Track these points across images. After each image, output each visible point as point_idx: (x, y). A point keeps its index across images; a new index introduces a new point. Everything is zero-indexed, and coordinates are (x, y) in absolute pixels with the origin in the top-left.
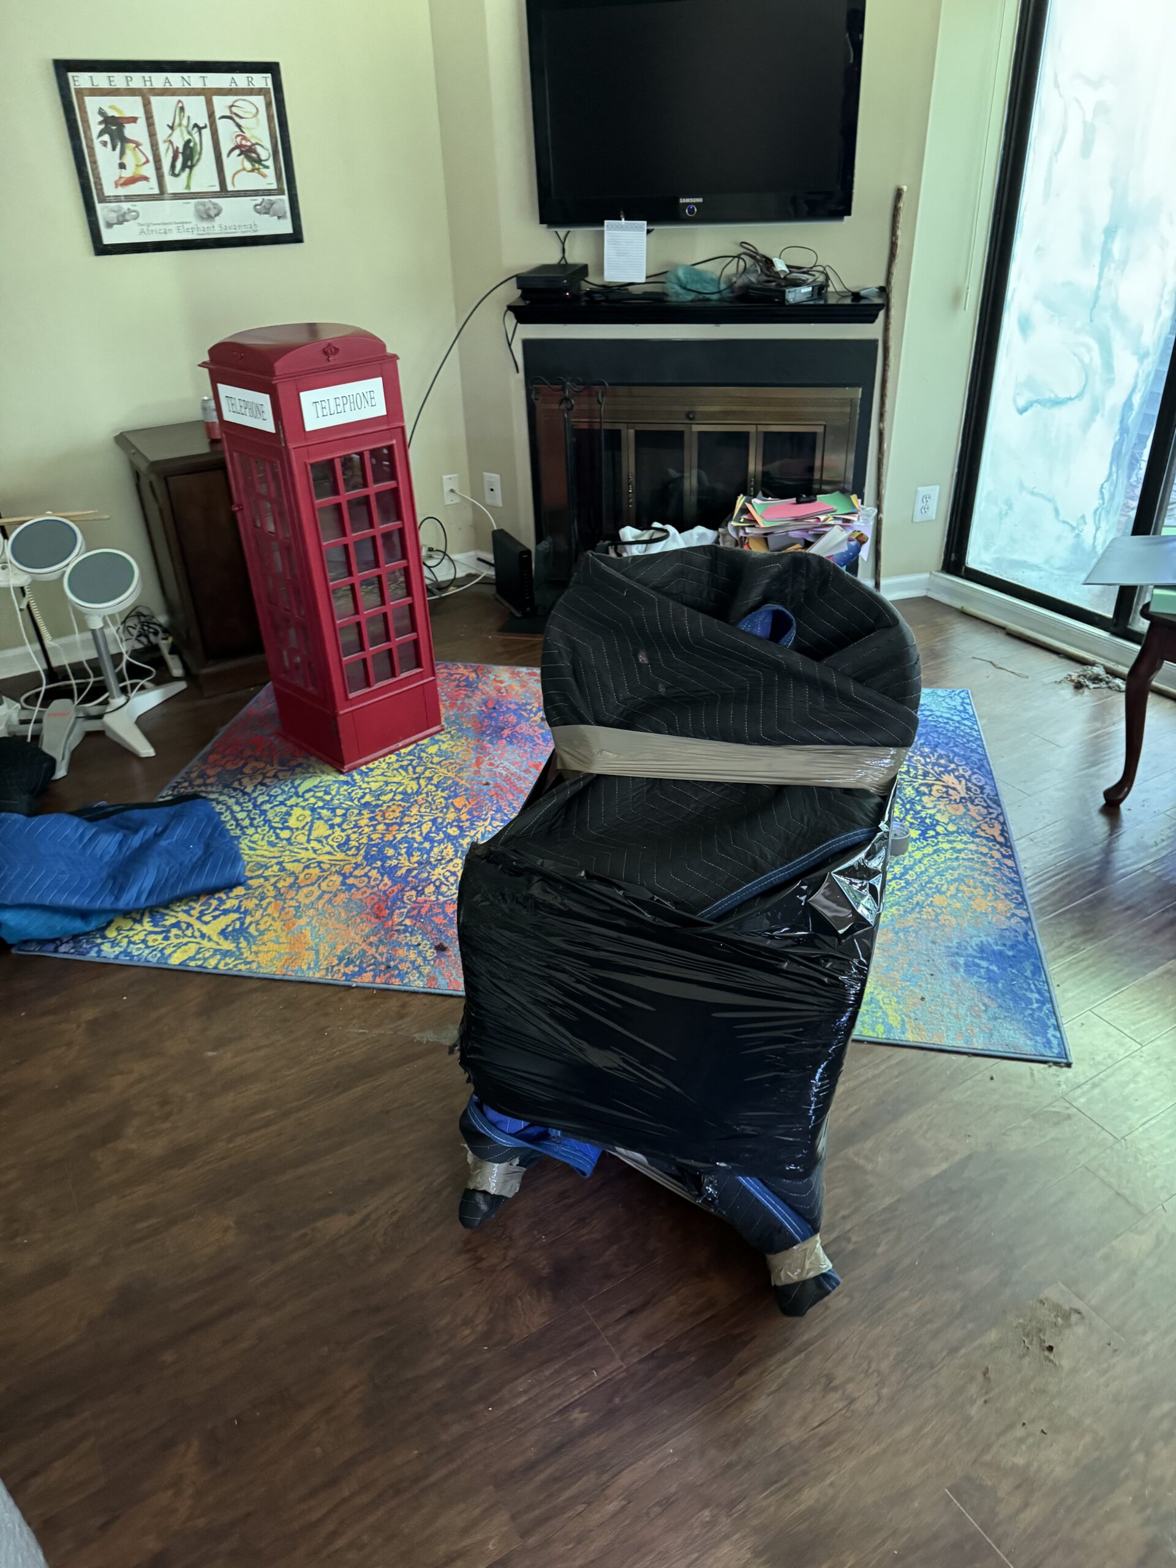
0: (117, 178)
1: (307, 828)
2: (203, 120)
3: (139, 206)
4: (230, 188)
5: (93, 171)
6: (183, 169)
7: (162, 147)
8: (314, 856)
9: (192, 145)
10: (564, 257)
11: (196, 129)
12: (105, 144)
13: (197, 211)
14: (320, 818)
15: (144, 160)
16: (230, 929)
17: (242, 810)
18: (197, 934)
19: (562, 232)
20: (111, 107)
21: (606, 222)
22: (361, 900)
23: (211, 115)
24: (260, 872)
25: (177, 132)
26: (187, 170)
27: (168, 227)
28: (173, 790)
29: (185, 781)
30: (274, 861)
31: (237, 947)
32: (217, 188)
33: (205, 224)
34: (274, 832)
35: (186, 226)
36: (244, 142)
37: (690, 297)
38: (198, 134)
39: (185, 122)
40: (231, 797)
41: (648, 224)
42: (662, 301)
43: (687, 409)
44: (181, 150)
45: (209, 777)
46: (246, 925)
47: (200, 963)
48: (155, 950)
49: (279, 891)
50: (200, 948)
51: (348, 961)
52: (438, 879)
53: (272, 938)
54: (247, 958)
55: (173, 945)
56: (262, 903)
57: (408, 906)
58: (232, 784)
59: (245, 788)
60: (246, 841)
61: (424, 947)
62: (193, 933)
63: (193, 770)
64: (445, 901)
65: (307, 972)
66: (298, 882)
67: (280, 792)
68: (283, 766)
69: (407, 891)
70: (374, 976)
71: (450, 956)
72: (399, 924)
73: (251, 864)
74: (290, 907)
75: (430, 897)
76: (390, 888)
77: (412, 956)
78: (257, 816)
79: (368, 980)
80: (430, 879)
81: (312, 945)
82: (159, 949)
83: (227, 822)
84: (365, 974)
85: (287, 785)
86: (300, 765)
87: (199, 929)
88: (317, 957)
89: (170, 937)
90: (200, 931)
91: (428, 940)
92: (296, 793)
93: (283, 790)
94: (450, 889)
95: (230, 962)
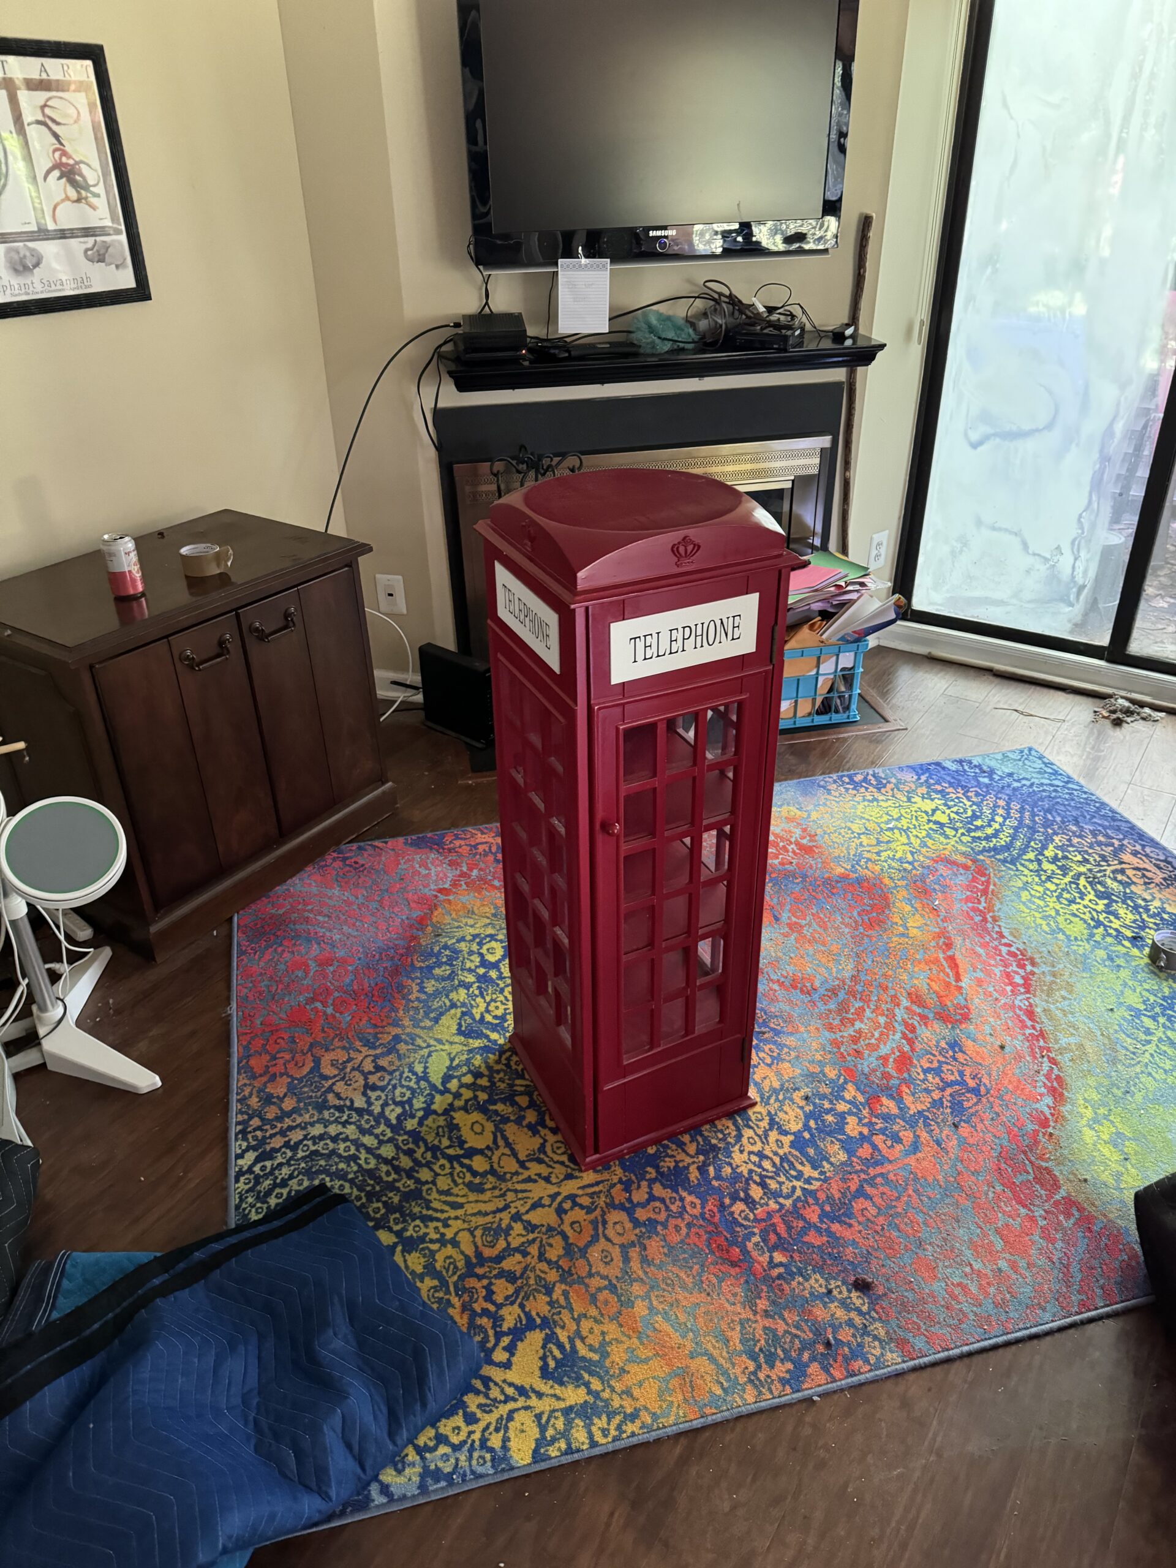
1: (501, 1142)
4: (50, 226)
8: (553, 1190)
10: (487, 303)
13: (9, 260)
14: (505, 1120)
16: (552, 1364)
17: (381, 1142)
18: (510, 1391)
21: (560, 261)
22: (682, 1241)
23: (17, 118)
24: (502, 1244)
28: (245, 1139)
29: (251, 1118)
30: (505, 1218)
31: (590, 1392)
32: (33, 227)
33: (21, 280)
34: (462, 1165)
36: (64, 160)
37: (667, 347)
40: (344, 1124)
41: (612, 263)
42: (636, 355)
45: (281, 1099)
46: (568, 1347)
47: (563, 1445)
48: (472, 1449)
49: (559, 1267)
50: (538, 1417)
51: (765, 1356)
52: (751, 1171)
53: (625, 1357)
54: (621, 1406)
55: (492, 1428)
56: (555, 1297)
57: (756, 1230)
58: (325, 1101)
59: (352, 1101)
60: (434, 1195)
61: (840, 1292)
62: (503, 1392)
63: (246, 1093)
64: (794, 1205)
65: (729, 1398)
66: (571, 1241)
67: (408, 1094)
68: (375, 1048)
69: (731, 1205)
70: (826, 1369)
71: (885, 1295)
72: (772, 1264)
73: (478, 1233)
74: (600, 1289)
75: (767, 1205)
76: (703, 1207)
77: (840, 1313)
78: (411, 1146)
79: (823, 1378)
80: (741, 1174)
81: (690, 1346)
82: (477, 1443)
83: (377, 1169)
84: (810, 1370)
85: (409, 1079)
86: (397, 1039)
87: (504, 1381)
88: (719, 1366)
89: (474, 1414)
90: (511, 1385)
91: (835, 1279)
92: (433, 1087)
93: (409, 1088)
94: (781, 1184)
95: (606, 1426)
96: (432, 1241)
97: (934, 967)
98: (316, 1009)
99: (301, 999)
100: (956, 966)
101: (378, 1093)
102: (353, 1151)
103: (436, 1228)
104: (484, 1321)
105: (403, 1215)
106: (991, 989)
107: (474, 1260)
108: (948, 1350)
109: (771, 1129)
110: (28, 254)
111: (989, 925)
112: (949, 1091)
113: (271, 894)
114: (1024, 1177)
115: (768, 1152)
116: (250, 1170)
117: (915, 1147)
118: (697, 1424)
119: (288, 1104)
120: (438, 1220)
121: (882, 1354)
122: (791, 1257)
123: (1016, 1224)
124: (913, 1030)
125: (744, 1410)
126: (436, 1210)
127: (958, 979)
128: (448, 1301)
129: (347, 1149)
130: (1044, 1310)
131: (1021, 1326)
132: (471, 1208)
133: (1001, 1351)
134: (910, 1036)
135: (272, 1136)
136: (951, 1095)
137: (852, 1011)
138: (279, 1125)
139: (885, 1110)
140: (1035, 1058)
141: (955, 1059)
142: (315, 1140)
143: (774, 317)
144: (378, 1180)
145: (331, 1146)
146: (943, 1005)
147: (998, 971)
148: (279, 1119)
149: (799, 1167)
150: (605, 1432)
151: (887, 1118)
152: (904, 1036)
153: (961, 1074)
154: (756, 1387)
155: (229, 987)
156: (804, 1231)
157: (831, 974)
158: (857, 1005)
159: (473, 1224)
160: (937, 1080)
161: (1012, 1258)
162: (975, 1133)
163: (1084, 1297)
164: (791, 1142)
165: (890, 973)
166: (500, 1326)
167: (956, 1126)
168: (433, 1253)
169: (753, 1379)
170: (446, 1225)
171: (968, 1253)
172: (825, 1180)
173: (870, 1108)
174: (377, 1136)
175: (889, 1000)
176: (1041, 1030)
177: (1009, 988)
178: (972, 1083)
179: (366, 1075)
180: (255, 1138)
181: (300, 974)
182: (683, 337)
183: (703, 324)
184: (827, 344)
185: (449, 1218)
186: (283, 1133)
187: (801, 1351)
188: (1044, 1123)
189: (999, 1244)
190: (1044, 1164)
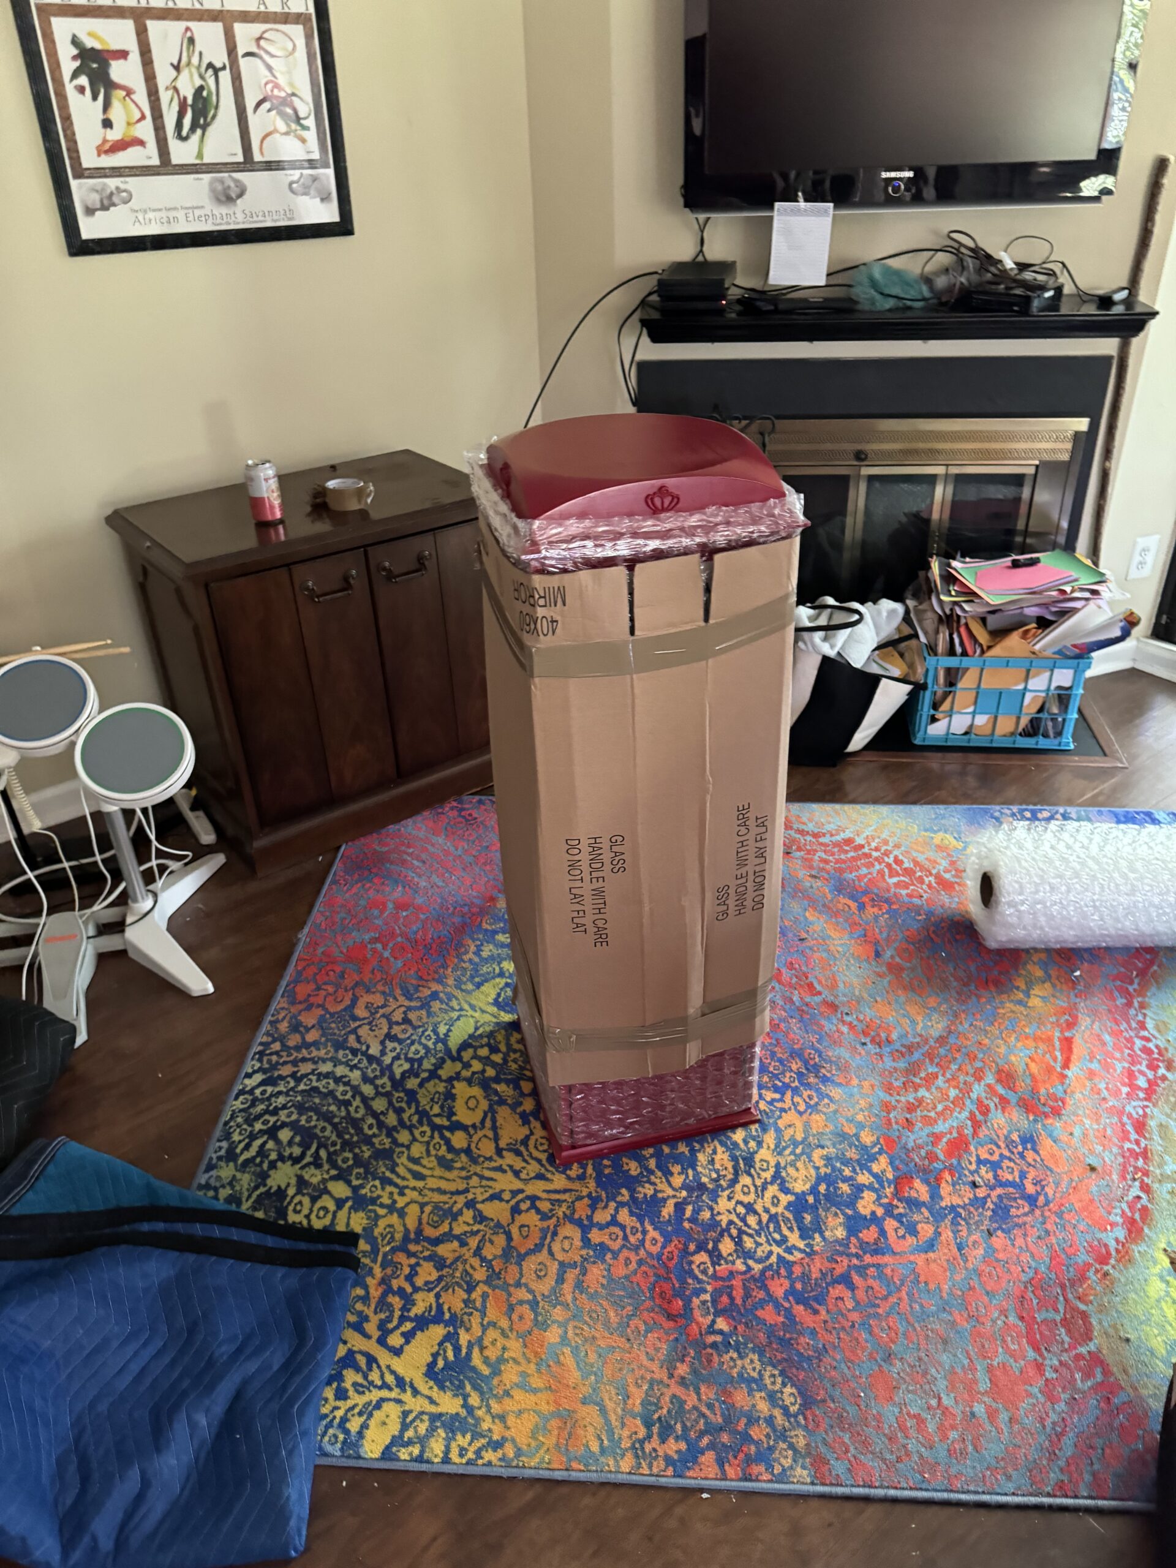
0: (100, 142)
1: (488, 1123)
2: (220, 58)
3: (132, 183)
4: (257, 157)
5: (64, 130)
6: (193, 129)
7: (165, 96)
8: (517, 1185)
9: (205, 94)
10: (701, 251)
11: (210, 72)
12: (81, 90)
13: (213, 190)
14: (502, 1102)
15: (138, 115)
16: (441, 1363)
17: (378, 1094)
18: (390, 1379)
19: (702, 217)
20: (90, 34)
21: (777, 205)
22: (626, 1277)
23: (232, 50)
24: (445, 1228)
25: (185, 73)
26: (199, 132)
27: (172, 214)
28: (260, 1060)
29: (274, 1041)
30: (461, 1200)
31: (465, 1405)
32: (240, 158)
33: (224, 210)
34: (442, 1137)
35: (197, 212)
36: (276, 92)
37: (890, 303)
38: (213, 78)
39: (195, 60)
40: (353, 1068)
41: (835, 207)
42: (851, 311)
43: (859, 447)
44: (190, 101)
45: (308, 1030)
46: (464, 1351)
47: (416, 1451)
48: (330, 1425)
49: (490, 1266)
50: (405, 1414)
51: (661, 1426)
52: (731, 1222)
53: (516, 1379)
54: (490, 1430)
55: (356, 1410)
56: (474, 1295)
57: (709, 1288)
58: (346, 1040)
59: (368, 1047)
60: (404, 1159)
61: (774, 1383)
62: (382, 1377)
63: (280, 1017)
64: (763, 1272)
65: (602, 1459)
66: (512, 1244)
67: (422, 1052)
68: (410, 999)
69: (693, 1254)
70: (721, 1462)
71: (824, 1401)
72: (711, 1330)
73: (428, 1209)
74: (521, 1302)
75: (733, 1263)
76: (664, 1247)
77: (763, 1407)
78: (404, 1105)
79: (713, 1471)
80: (719, 1223)
81: (586, 1390)
82: (337, 1421)
83: (363, 1119)
84: (702, 1459)
85: (429, 1038)
86: (435, 996)
87: (388, 1367)
88: (607, 1422)
89: (347, 1391)
90: (393, 1372)
91: (774, 1367)
92: (448, 1051)
93: (425, 1047)
94: (758, 1244)
95: (466, 1446)
96: (382, 1206)
97: (1042, 1047)
98: (375, 951)
99: (367, 937)
100: (1070, 1050)
101: (396, 1045)
102: (348, 1096)
103: (391, 1193)
104: (396, 1301)
105: (367, 1172)
106: (1102, 1086)
107: (412, 1236)
108: (870, 1487)
109: (772, 1183)
110: (232, 185)
111: (1132, 1012)
112: (999, 1191)
113: (384, 831)
114: (1051, 1315)
115: (759, 1207)
116: (251, 1092)
117: (930, 1246)
118: (559, 1475)
119: (311, 1037)
120: (396, 1185)
121: (791, 1468)
122: (736, 1328)
123: (1016, 1367)
124: (985, 1111)
125: (612, 1478)
126: (398, 1176)
127: (1066, 1065)
128: (371, 1269)
129: (345, 1093)
130: (1009, 1478)
131: (972, 1488)
132: (432, 1183)
133: (935, 1509)
134: (979, 1117)
135: (285, 1063)
136: (999, 1196)
137: (923, 1075)
138: (295, 1054)
139: (914, 1194)
140: (1125, 1178)
141: (1022, 1156)
142: (320, 1076)
143: (1028, 276)
144: (359, 1130)
145: (332, 1086)
146: (1034, 1091)
147: (1119, 1067)
148: (298, 1048)
149: (786, 1232)
150: (462, 1451)
151: (914, 1204)
152: (972, 1117)
153: (1023, 1175)
154: (637, 1457)
155: (309, 912)
156: (762, 1303)
157: (914, 1029)
158: (930, 1070)
159: (426, 1199)
160: (990, 1176)
161: (994, 1405)
162: (1010, 1248)
163: (1065, 1479)
164: (790, 1204)
165: (986, 1041)
166: (409, 1310)
167: (990, 1234)
168: (378, 1217)
169: (637, 1448)
170: (402, 1194)
171: (942, 1384)
172: (808, 1255)
173: (896, 1188)
174: (376, 1087)
175: (972, 1071)
176: (1146, 1149)
177: (1125, 1090)
178: (1030, 1189)
179: (391, 1024)
180: (269, 1062)
181: (376, 912)
182: (912, 293)
183: (941, 282)
184: (1091, 309)
185: (407, 1187)
186: (295, 1063)
187: (702, 1434)
188: (1104, 1259)
189: (984, 1385)
190: (1082, 1307)
